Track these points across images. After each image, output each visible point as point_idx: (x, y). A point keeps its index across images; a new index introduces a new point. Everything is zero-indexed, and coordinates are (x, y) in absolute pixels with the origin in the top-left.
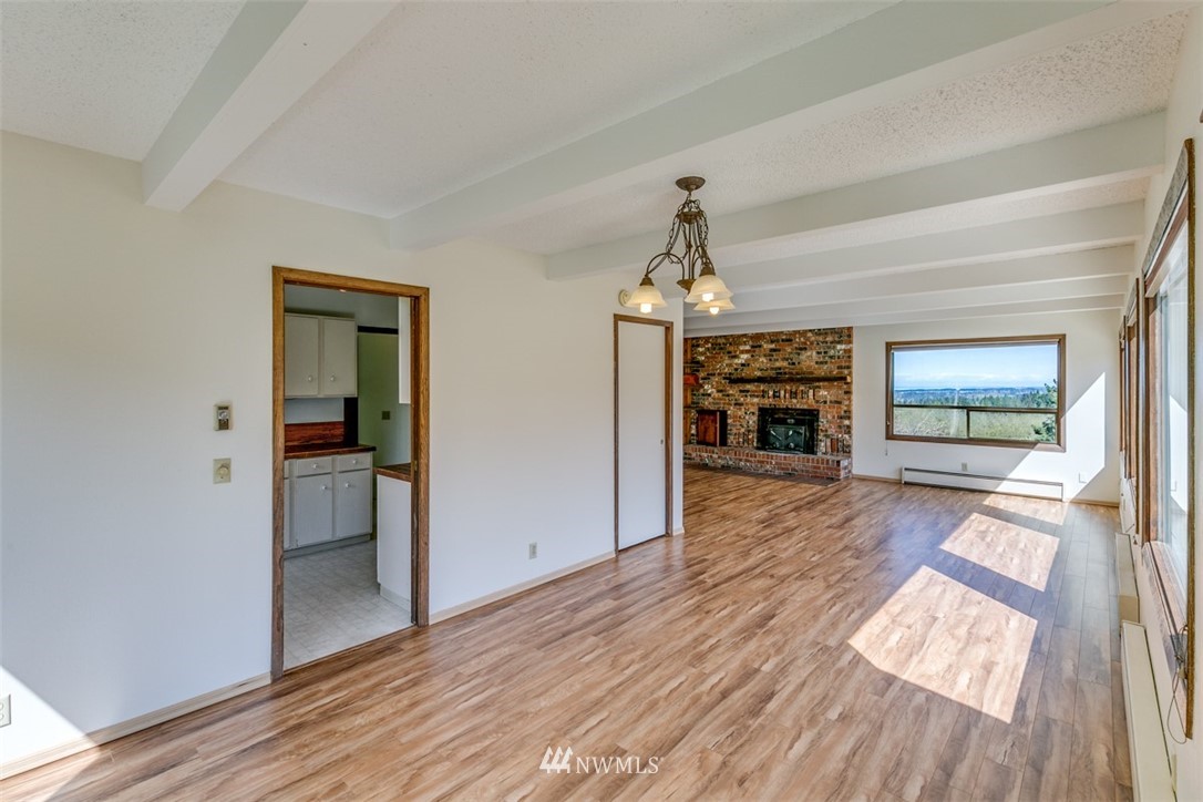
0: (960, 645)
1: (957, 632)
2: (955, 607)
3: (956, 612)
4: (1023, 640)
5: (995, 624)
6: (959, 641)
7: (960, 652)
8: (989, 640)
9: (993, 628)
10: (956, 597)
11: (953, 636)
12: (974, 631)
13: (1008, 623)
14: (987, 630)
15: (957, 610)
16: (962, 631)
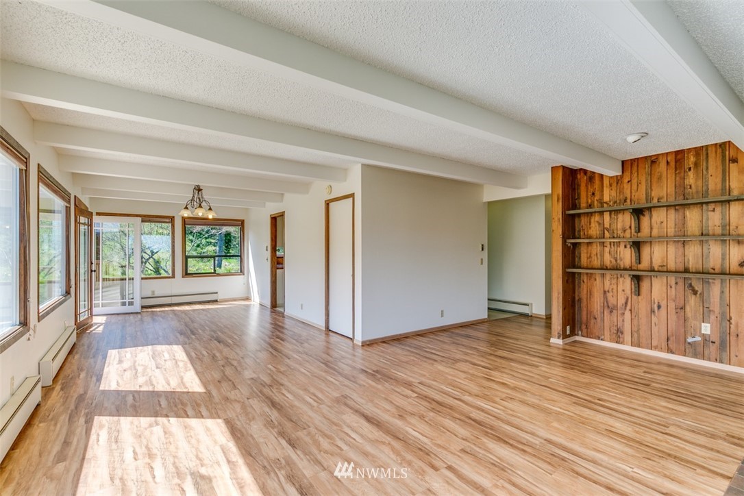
0: (137, 364)
1: (142, 367)
2: (153, 377)
3: (150, 375)
4: (107, 377)
5: (125, 379)
6: (139, 365)
7: (135, 362)
8: (125, 370)
9: (124, 377)
10: (158, 383)
11: (142, 365)
12: (134, 371)
13: (117, 382)
14: (128, 374)
15: (151, 377)
16: (140, 369)
